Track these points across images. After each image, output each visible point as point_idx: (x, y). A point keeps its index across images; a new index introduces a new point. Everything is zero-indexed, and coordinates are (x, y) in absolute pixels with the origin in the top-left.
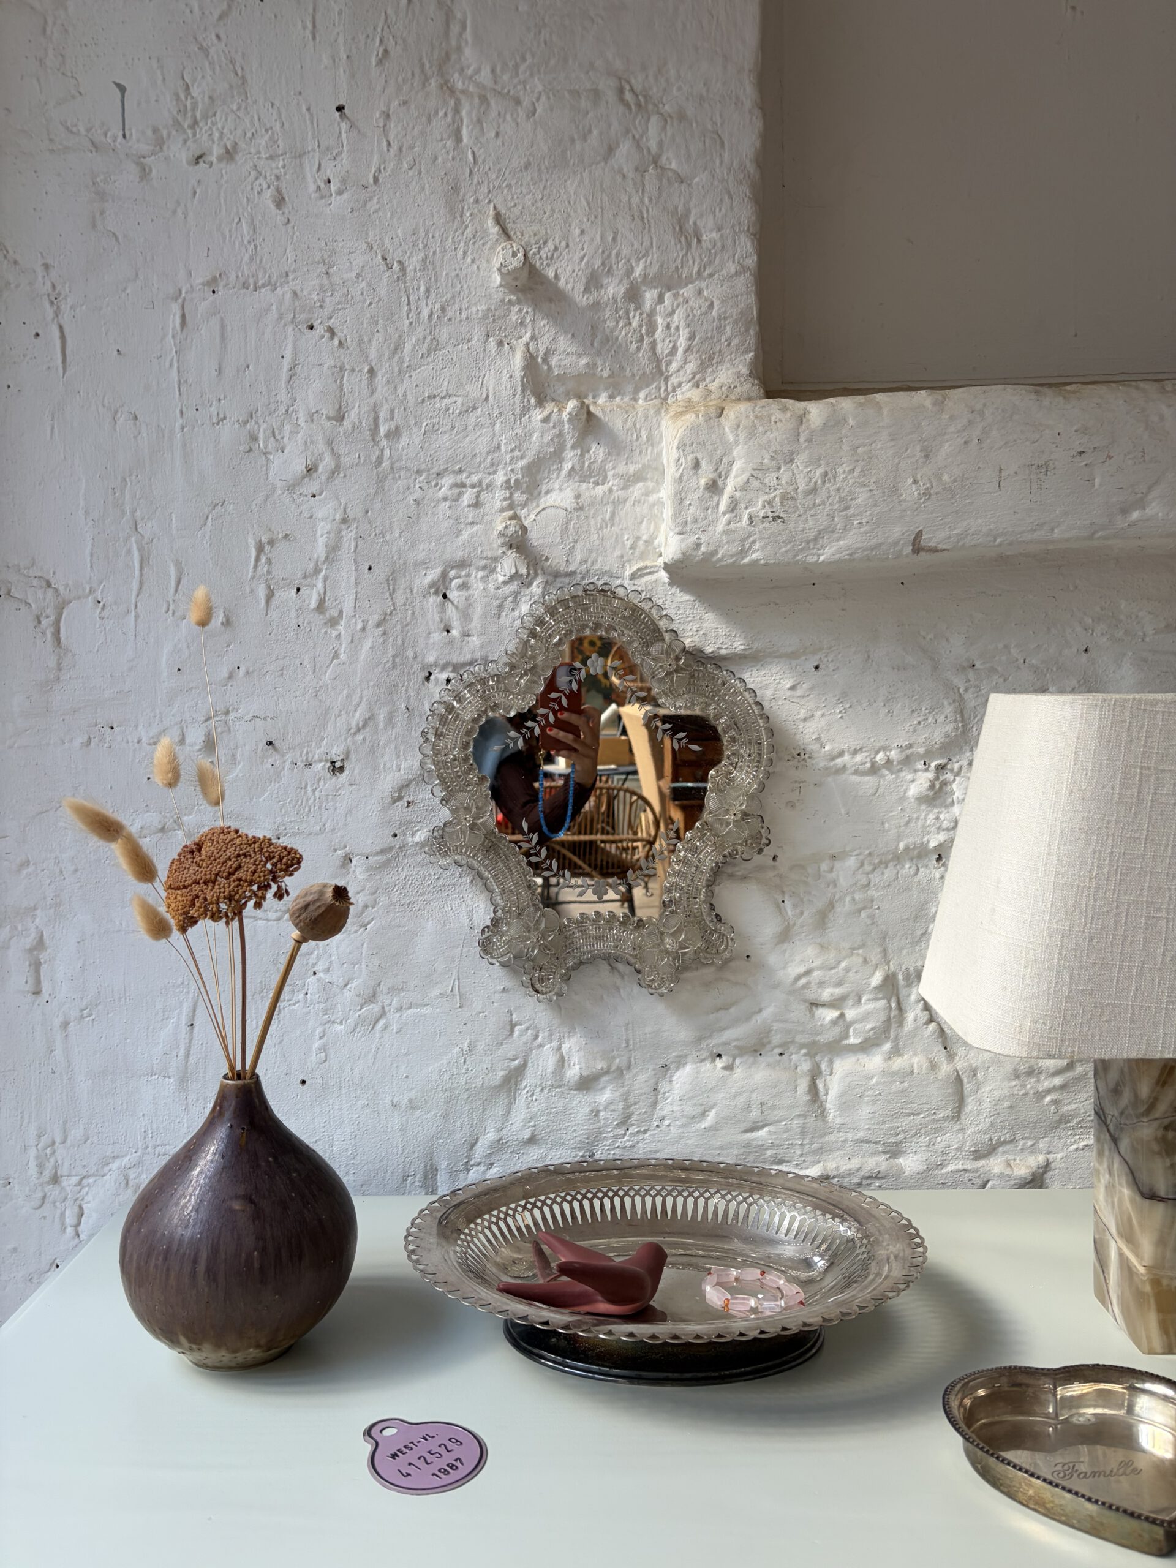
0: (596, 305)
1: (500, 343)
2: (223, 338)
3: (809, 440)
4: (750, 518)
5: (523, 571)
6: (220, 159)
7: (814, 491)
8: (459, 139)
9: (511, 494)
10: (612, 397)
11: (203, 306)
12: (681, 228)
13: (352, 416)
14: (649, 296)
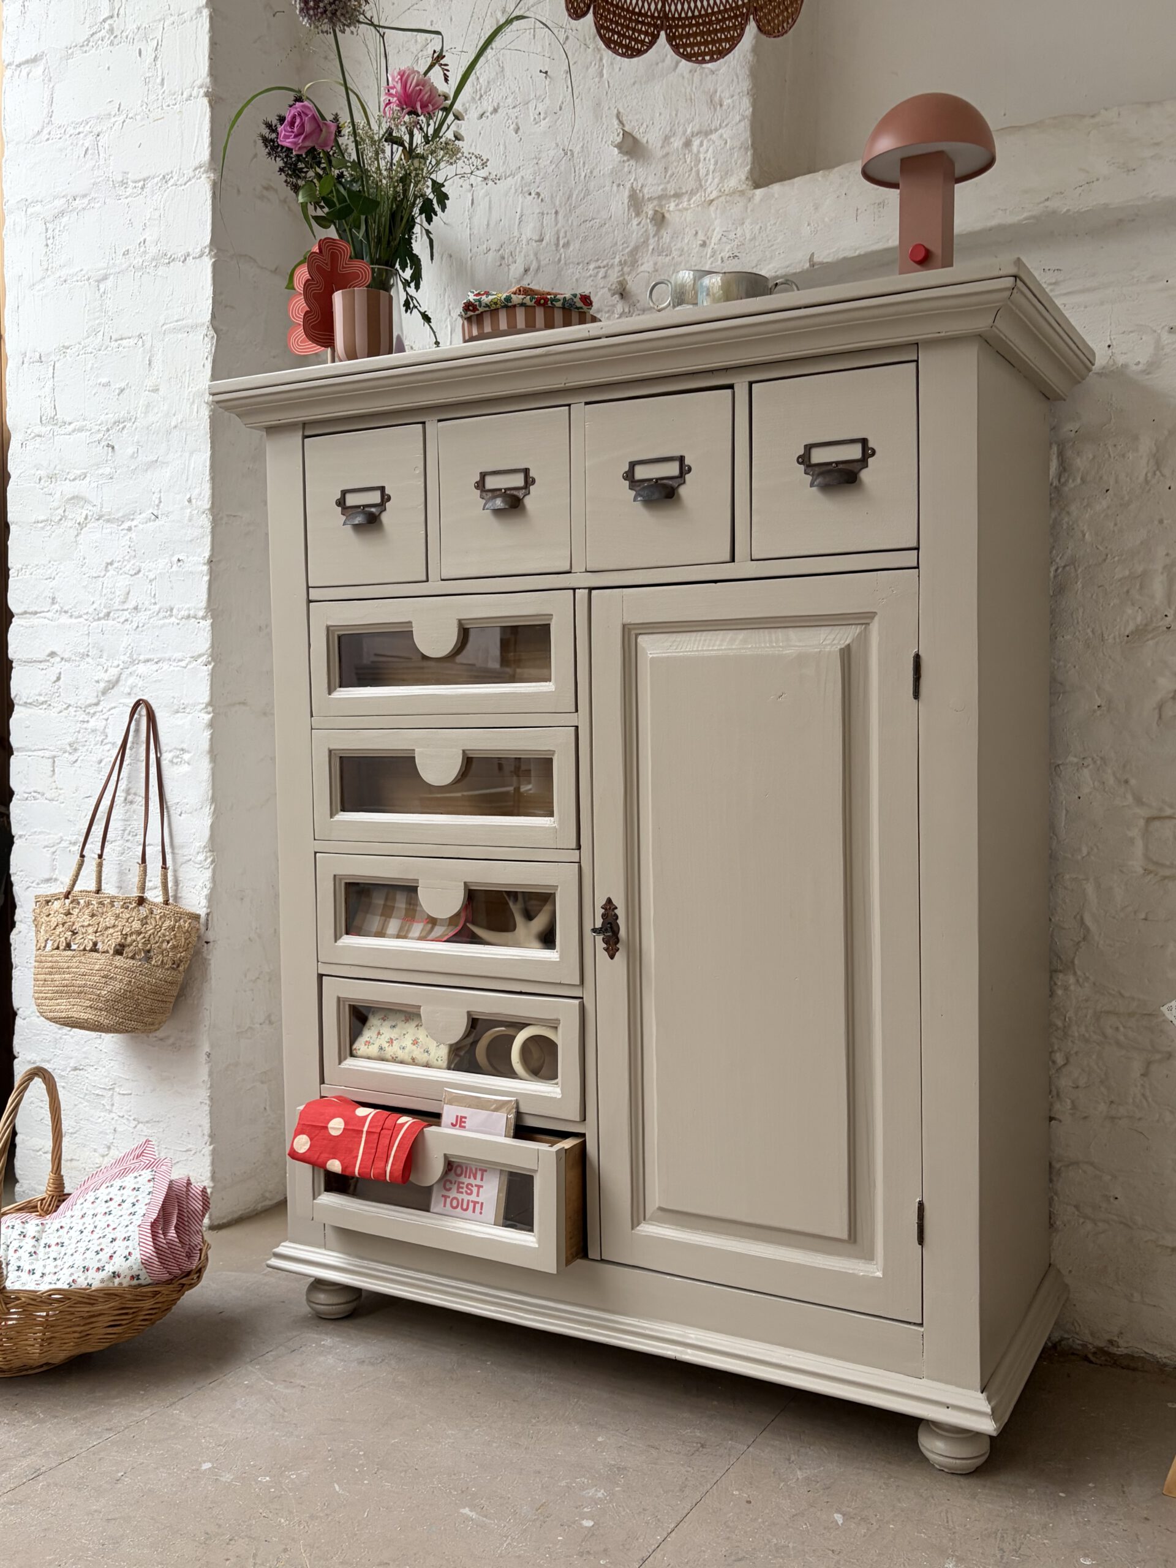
0: (667, 154)
1: (619, 185)
2: (490, 208)
3: (752, 211)
4: (722, 258)
5: (627, 310)
6: (491, 114)
7: (754, 239)
8: (602, 76)
9: (622, 269)
10: (677, 205)
11: (483, 191)
12: (711, 101)
13: (547, 239)
14: (696, 143)
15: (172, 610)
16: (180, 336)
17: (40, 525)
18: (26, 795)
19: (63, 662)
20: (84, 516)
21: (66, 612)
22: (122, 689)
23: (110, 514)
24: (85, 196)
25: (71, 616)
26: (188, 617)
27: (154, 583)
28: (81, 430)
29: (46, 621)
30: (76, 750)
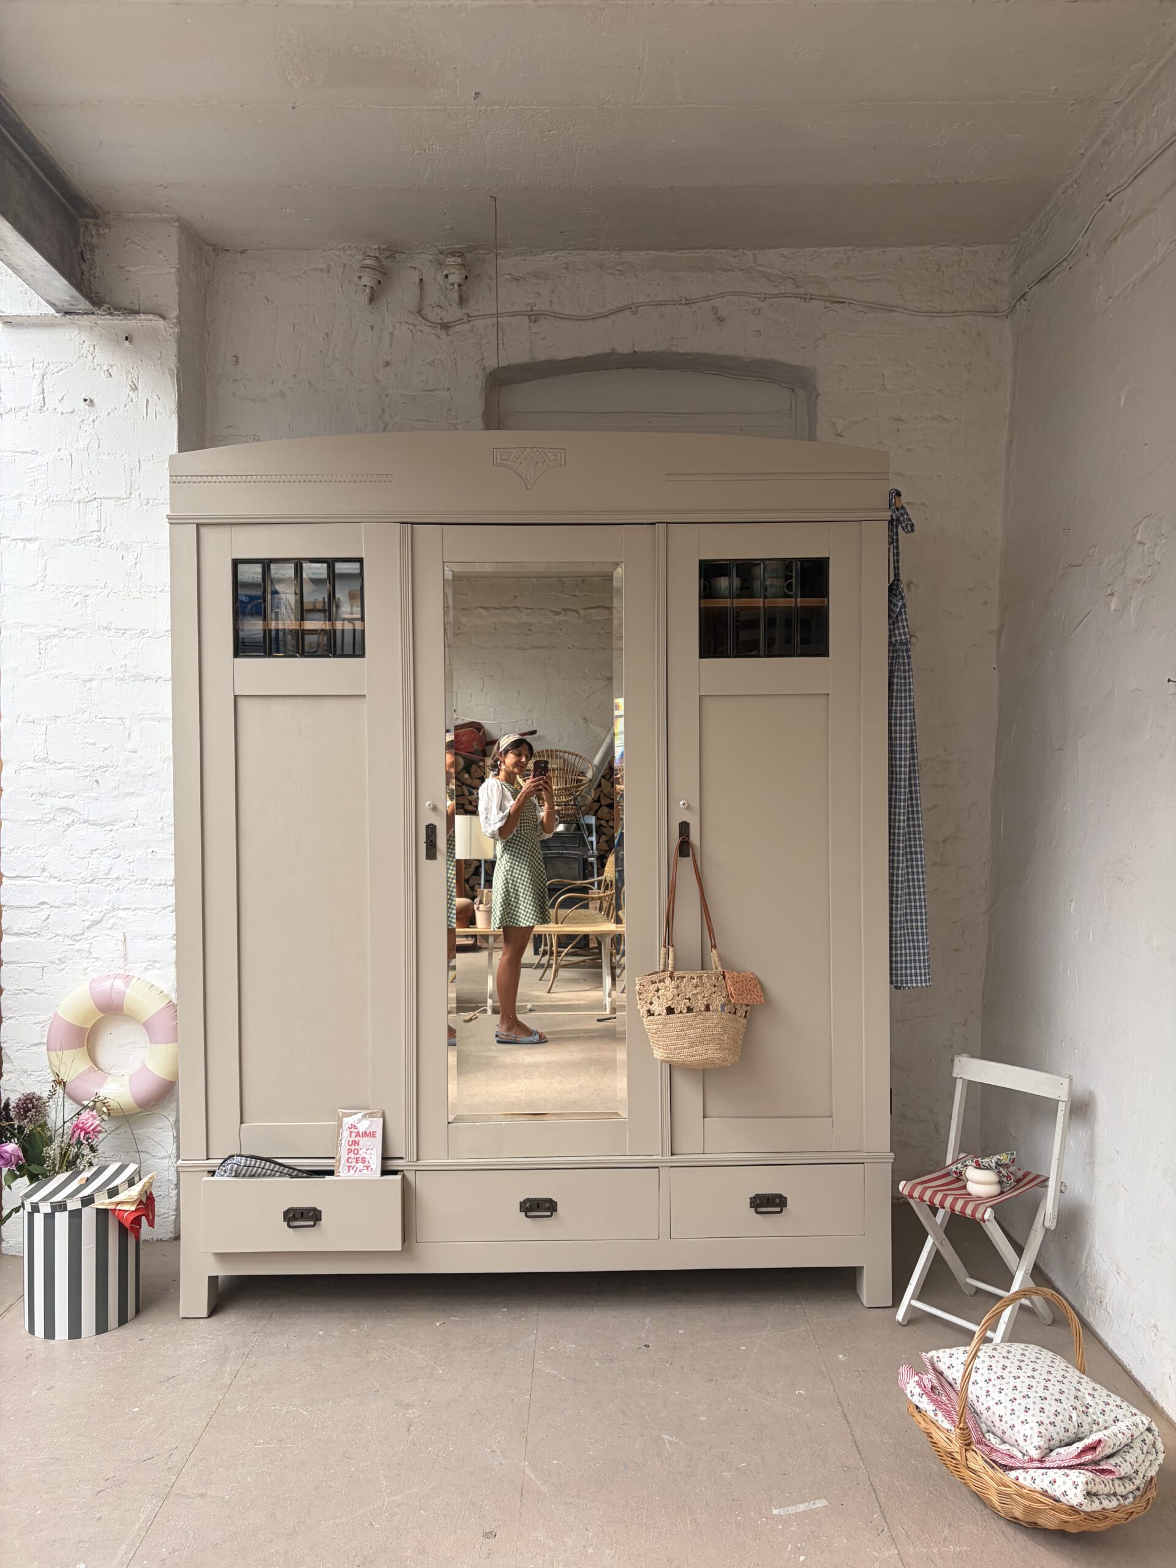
15: (147, 879)
16: (153, 723)
17: (30, 823)
18: (17, 992)
19: (52, 908)
20: (71, 819)
21: (54, 878)
22: (105, 925)
23: (95, 820)
24: (75, 629)
25: (60, 880)
26: (160, 884)
27: (132, 864)
28: (70, 768)
29: (37, 883)
30: (64, 962)
